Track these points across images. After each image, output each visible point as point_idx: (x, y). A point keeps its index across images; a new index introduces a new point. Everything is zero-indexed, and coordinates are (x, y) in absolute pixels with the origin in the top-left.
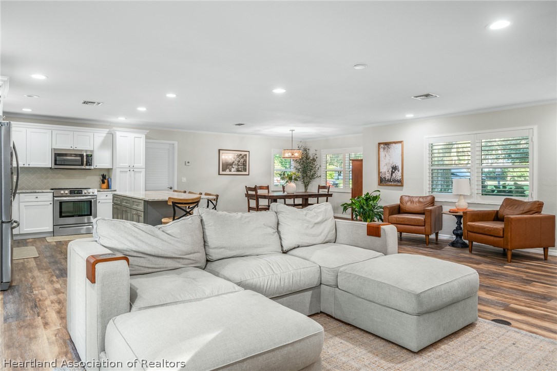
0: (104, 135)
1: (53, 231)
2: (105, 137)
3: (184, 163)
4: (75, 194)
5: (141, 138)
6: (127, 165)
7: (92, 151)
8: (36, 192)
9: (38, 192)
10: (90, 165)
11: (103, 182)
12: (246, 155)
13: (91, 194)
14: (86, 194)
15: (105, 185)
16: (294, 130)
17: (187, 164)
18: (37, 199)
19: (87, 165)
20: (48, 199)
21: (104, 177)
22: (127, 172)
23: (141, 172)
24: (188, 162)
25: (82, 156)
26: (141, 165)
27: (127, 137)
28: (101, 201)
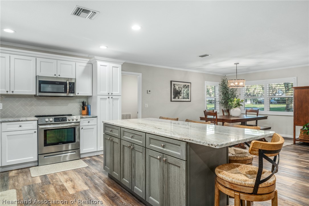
0: (85, 64)
1: (38, 161)
2: (86, 67)
3: (146, 92)
4: (59, 121)
5: (118, 67)
6: (106, 92)
7: (74, 79)
8: (19, 121)
9: (22, 121)
10: (72, 93)
11: (84, 109)
12: (189, 86)
13: (75, 121)
14: (70, 121)
15: (85, 112)
16: (238, 63)
17: (148, 92)
18: (20, 128)
19: (70, 92)
20: (32, 127)
21: (84, 103)
22: (106, 99)
23: (118, 99)
24: (150, 91)
25: (65, 84)
26: (119, 92)
27: (106, 66)
28: (84, 127)
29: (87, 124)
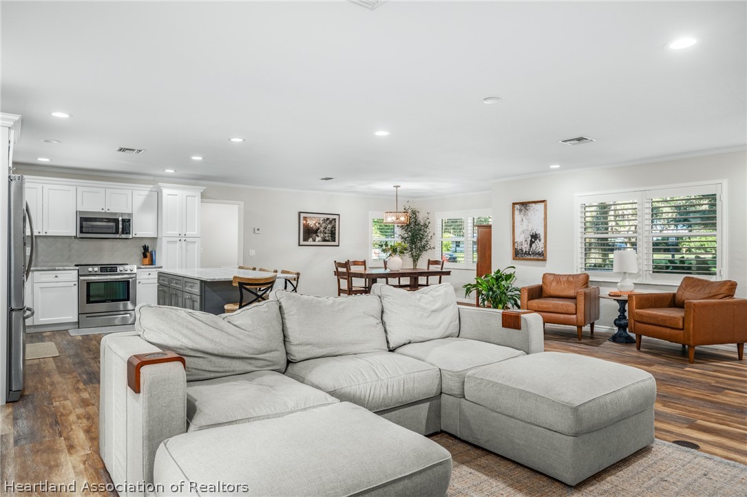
0: (146, 193)
1: (78, 322)
2: (148, 196)
3: (252, 231)
4: (107, 272)
5: (195, 196)
6: (177, 233)
7: (130, 215)
8: (55, 270)
9: (58, 270)
10: (127, 233)
11: (145, 256)
12: (335, 219)
13: (129, 272)
14: (122, 272)
15: (147, 261)
16: (399, 186)
17: (256, 232)
18: (57, 279)
19: (123, 233)
20: (70, 279)
21: (146, 249)
22: (176, 242)
23: (196, 242)
24: (258, 230)
25: (116, 221)
26: (196, 233)
27: (176, 195)
28: (142, 281)
29: (147, 276)
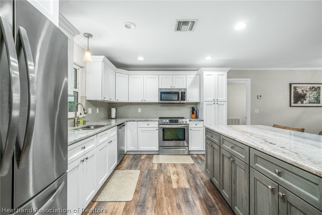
0: (194, 76)
1: (159, 151)
2: (194, 78)
3: (256, 97)
4: (173, 123)
5: (223, 75)
6: (212, 99)
7: (185, 89)
8: (147, 121)
9: (149, 121)
10: (183, 100)
11: (193, 113)
12: (319, 87)
13: (185, 123)
14: (181, 123)
15: (194, 116)
17: (259, 97)
18: (148, 126)
19: (181, 100)
20: (155, 126)
21: (193, 109)
22: (212, 104)
23: (224, 104)
24: (260, 96)
25: (177, 93)
26: (224, 98)
27: (212, 75)
28: (192, 129)
29: (195, 126)
